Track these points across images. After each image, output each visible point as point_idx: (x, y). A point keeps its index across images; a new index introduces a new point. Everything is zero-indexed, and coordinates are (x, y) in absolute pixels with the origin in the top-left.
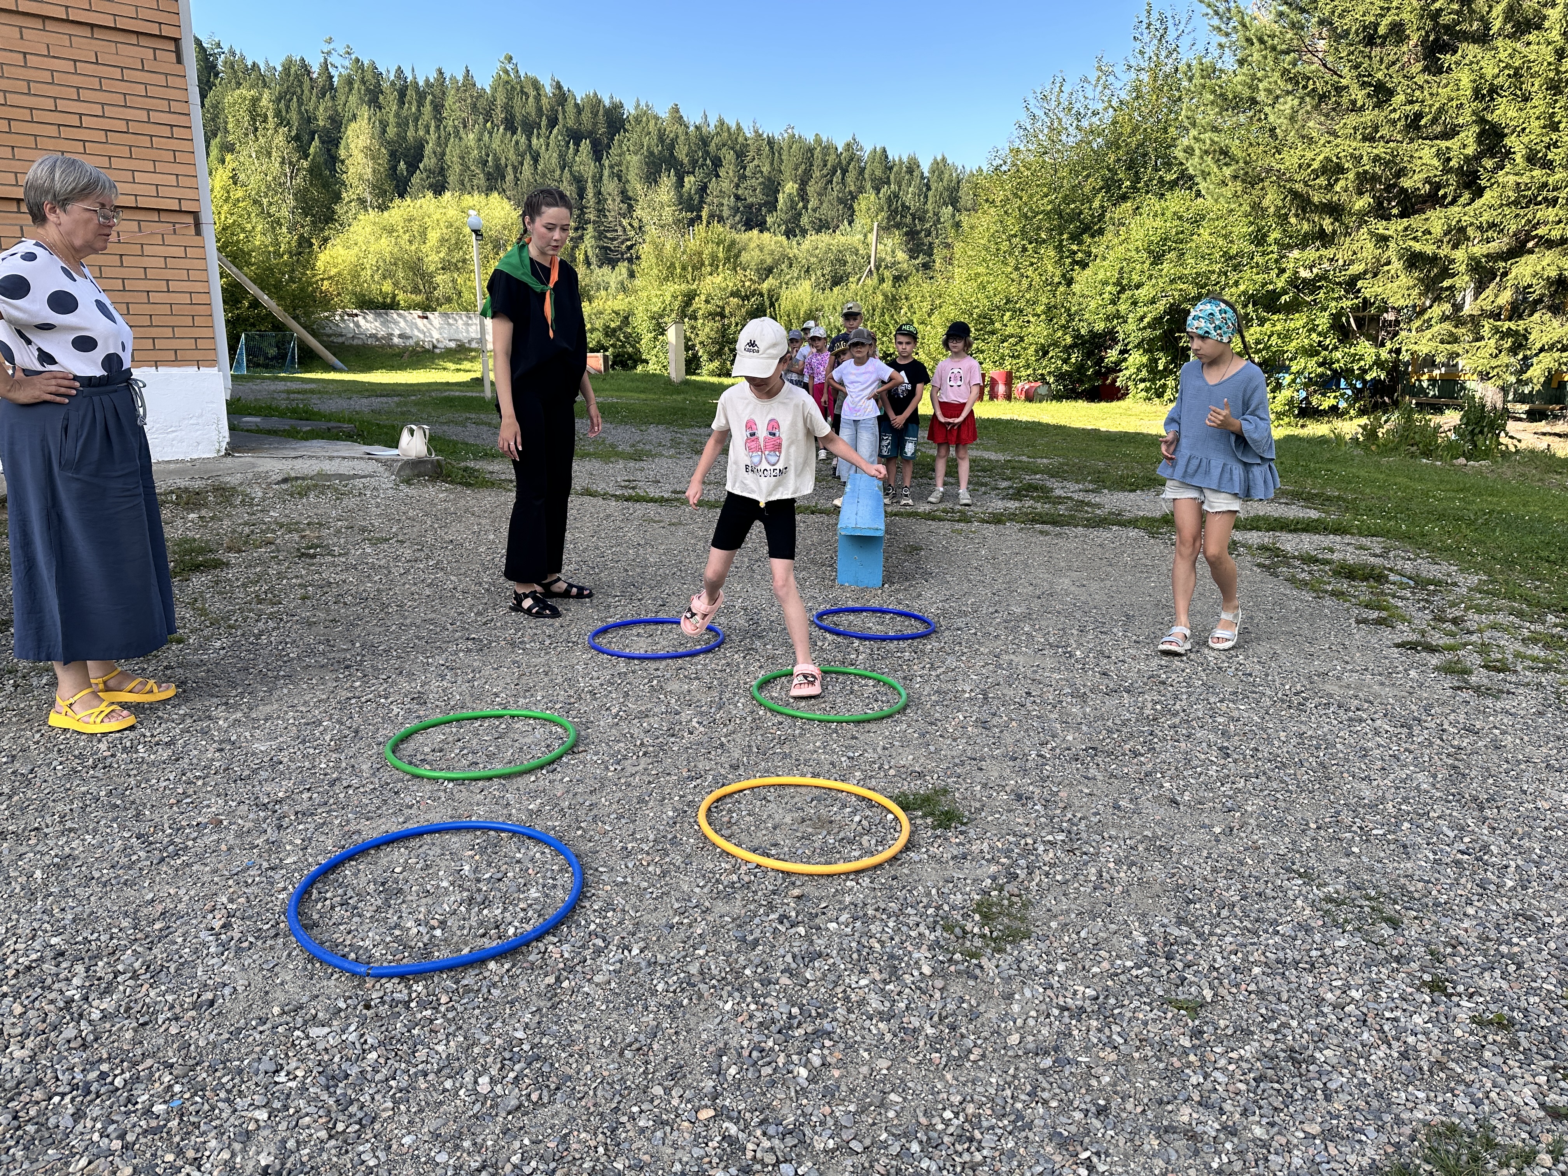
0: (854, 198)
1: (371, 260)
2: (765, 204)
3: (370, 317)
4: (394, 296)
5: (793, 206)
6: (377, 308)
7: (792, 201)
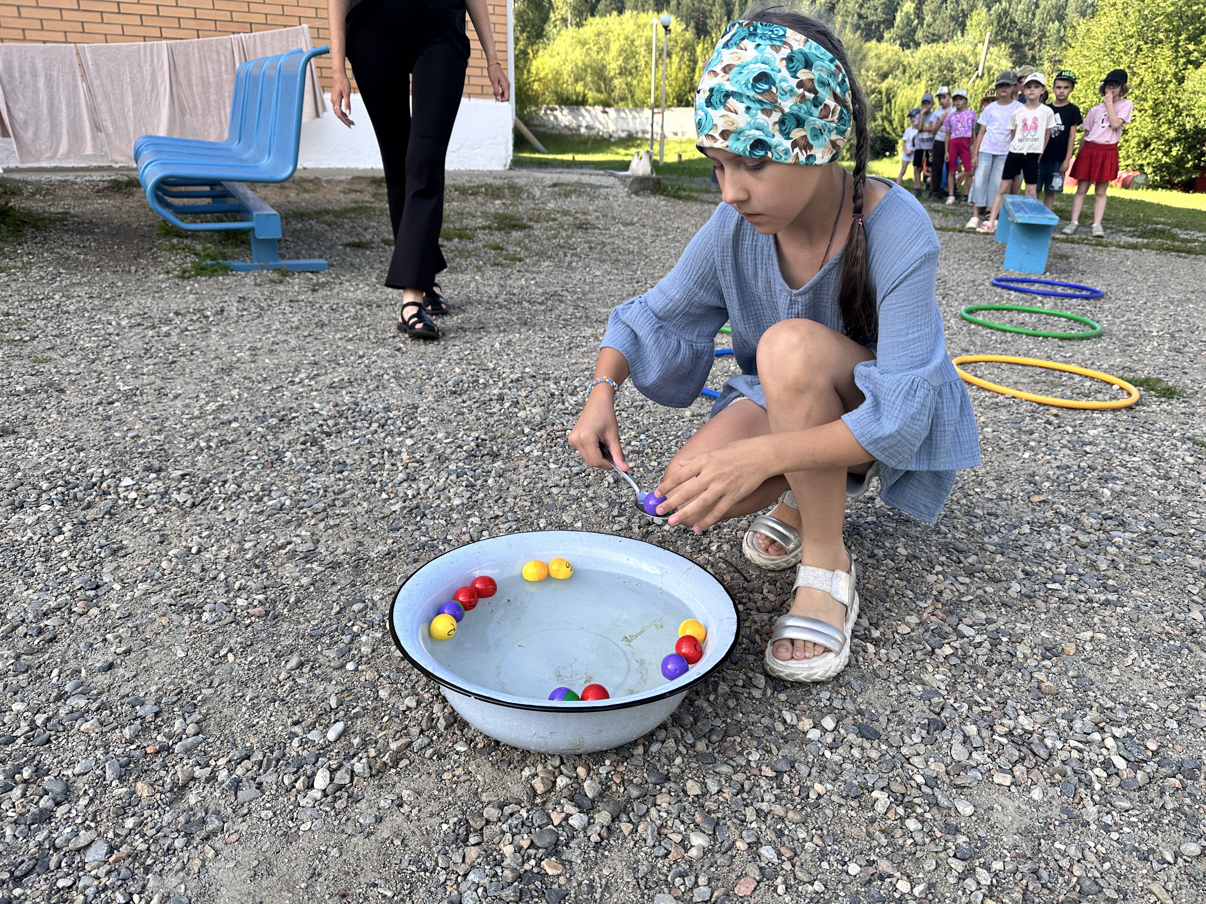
0: (965, 16)
1: (568, 67)
2: (883, 22)
3: (566, 111)
4: (585, 96)
5: (909, 22)
6: (572, 104)
7: (908, 18)
